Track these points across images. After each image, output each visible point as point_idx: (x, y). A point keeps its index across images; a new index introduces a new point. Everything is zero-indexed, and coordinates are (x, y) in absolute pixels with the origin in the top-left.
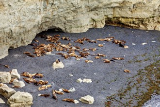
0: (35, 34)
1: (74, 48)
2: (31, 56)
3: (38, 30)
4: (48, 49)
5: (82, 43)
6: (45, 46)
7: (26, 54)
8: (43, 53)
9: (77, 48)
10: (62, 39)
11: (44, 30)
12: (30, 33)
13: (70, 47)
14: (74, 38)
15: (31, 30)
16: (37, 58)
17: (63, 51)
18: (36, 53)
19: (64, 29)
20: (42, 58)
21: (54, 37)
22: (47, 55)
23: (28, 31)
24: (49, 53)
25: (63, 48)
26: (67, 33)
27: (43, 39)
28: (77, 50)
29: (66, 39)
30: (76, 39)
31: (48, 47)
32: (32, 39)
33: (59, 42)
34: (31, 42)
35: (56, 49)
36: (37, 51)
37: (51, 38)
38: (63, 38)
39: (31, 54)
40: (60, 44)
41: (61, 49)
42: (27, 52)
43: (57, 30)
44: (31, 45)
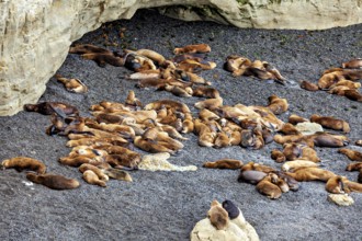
0: (66, 41)
1: (309, 128)
2: (50, 183)
3: (81, 16)
4: (152, 135)
5: (351, 96)
6: (131, 119)
7: (18, 168)
8: (120, 162)
9: (329, 125)
10: (226, 67)
11: (115, 16)
12: (33, 35)
13: (280, 124)
14: (297, 63)
15: (41, 18)
16: (87, 194)
17: (242, 145)
18: (77, 164)
19: (235, 6)
20: (116, 193)
21: (179, 59)
22: (151, 175)
23: (25, 27)
24: (160, 162)
25: (242, 125)
26: (253, 31)
27: (111, 71)
28: (329, 138)
29: (252, 72)
30: (315, 68)
31: (148, 126)
32: (47, 75)
33: (210, 93)
34: (40, 89)
35: (196, 132)
36: (84, 151)
37: (162, 66)
38: (234, 65)
39: (49, 169)
40: (219, 101)
41: (231, 133)
42: (24, 160)
43: (189, 16)
44: (42, 108)
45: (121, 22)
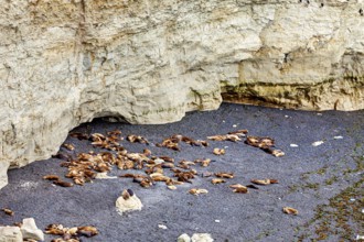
0: (67, 131)
1: (159, 161)
2: (62, 185)
3: (72, 121)
4: (100, 165)
5: (175, 149)
6: (92, 160)
7: (50, 179)
8: (88, 176)
9: (166, 160)
10: (127, 139)
11: (85, 121)
12: (54, 129)
13: (148, 159)
14: (154, 137)
15: (57, 122)
16: (76, 188)
17: (134, 168)
18: (72, 177)
19: (130, 116)
20: (87, 188)
21: (109, 136)
22: (100, 181)
23: (51, 126)
24: (103, 175)
25: (134, 161)
26: (137, 125)
27: (84, 142)
28: (167, 164)
29: (137, 140)
30: (161, 138)
31: (98, 162)
32: (60, 144)
33: (121, 149)
34: (57, 149)
35: (117, 164)
36: (75, 172)
37: (103, 139)
38: (131, 138)
39: (62, 179)
40: (125, 152)
42: (52, 176)
43: (113, 120)
44: (58, 156)
45: (87, 123)
